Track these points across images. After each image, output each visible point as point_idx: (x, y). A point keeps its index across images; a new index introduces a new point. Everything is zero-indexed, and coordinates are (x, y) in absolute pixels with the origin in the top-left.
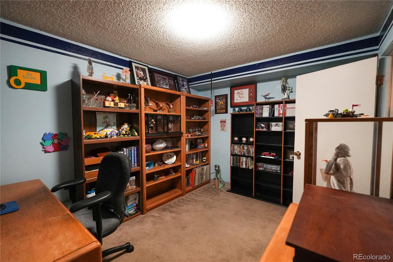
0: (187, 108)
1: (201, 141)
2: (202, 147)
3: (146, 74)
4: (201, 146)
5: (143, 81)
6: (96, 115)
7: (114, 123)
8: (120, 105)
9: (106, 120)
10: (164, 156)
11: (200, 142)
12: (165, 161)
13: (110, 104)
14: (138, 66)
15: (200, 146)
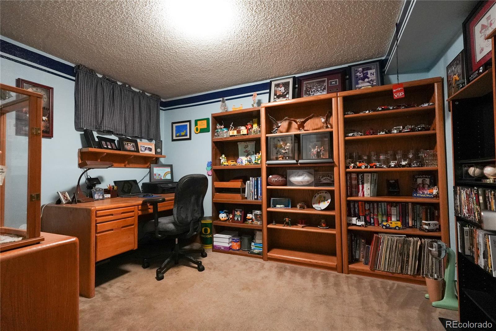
0: (351, 115)
1: (428, 181)
2: (427, 196)
3: (289, 88)
4: (426, 192)
5: (282, 98)
6: (238, 145)
7: (253, 152)
8: (243, 132)
9: (246, 149)
10: (315, 197)
11: (423, 184)
12: (314, 204)
13: (233, 133)
14: (278, 83)
15: (423, 193)
